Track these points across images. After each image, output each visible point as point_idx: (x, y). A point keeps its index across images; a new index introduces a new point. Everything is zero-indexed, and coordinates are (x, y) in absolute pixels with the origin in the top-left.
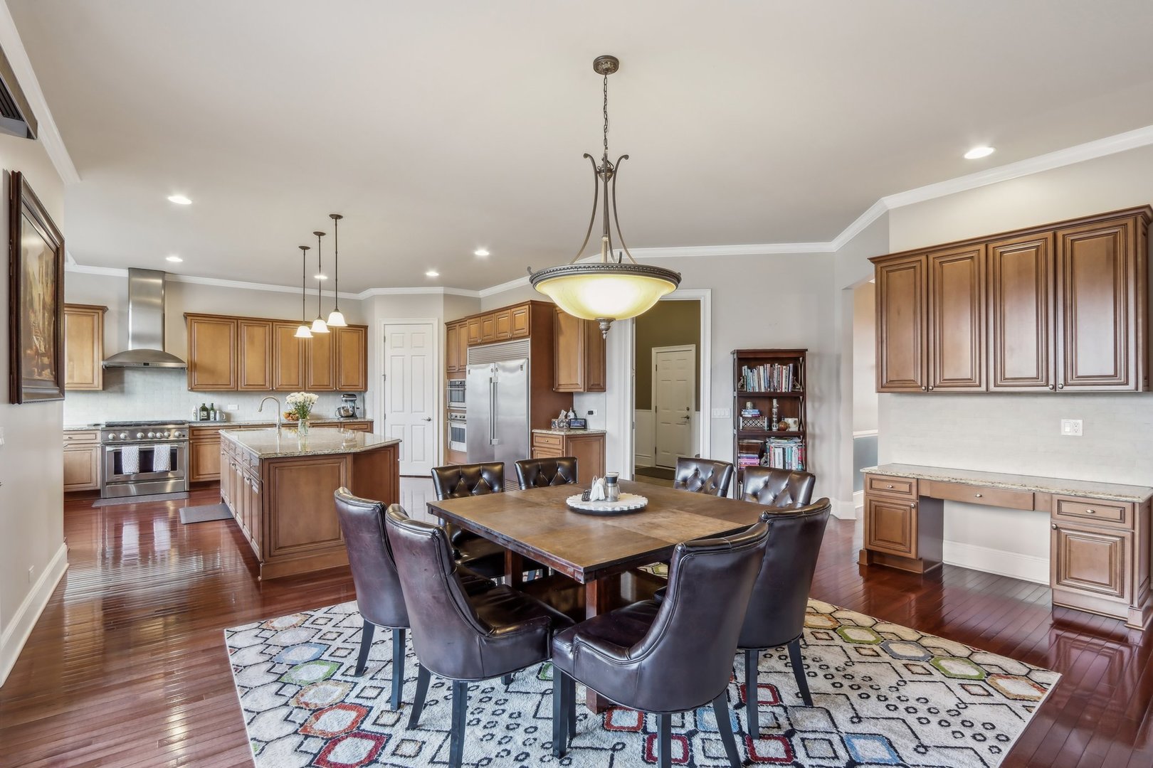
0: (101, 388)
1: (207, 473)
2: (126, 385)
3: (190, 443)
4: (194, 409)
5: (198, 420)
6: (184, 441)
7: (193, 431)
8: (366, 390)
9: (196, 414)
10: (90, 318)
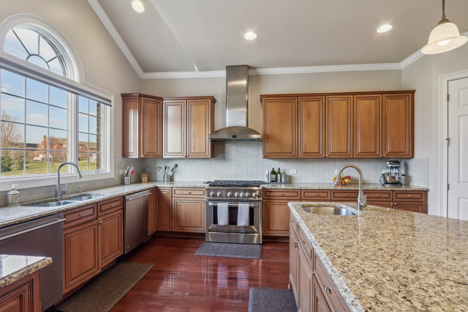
0: (210, 156)
1: (277, 230)
2: (226, 154)
3: (263, 202)
4: (267, 172)
5: (270, 181)
6: (258, 201)
7: (266, 192)
8: (413, 157)
9: (268, 176)
10: (204, 106)
